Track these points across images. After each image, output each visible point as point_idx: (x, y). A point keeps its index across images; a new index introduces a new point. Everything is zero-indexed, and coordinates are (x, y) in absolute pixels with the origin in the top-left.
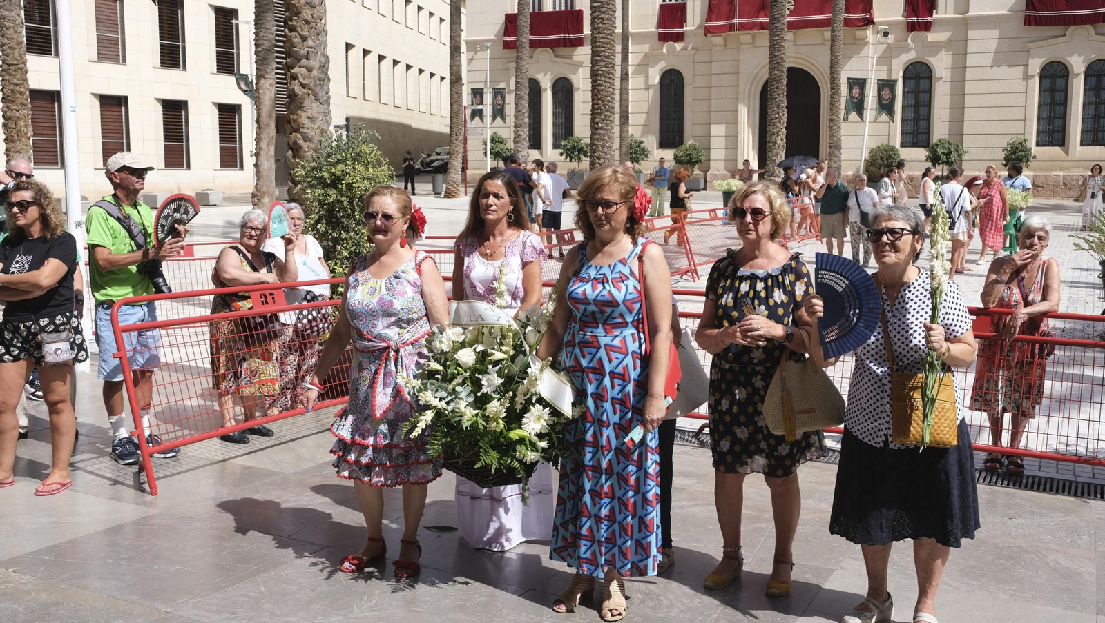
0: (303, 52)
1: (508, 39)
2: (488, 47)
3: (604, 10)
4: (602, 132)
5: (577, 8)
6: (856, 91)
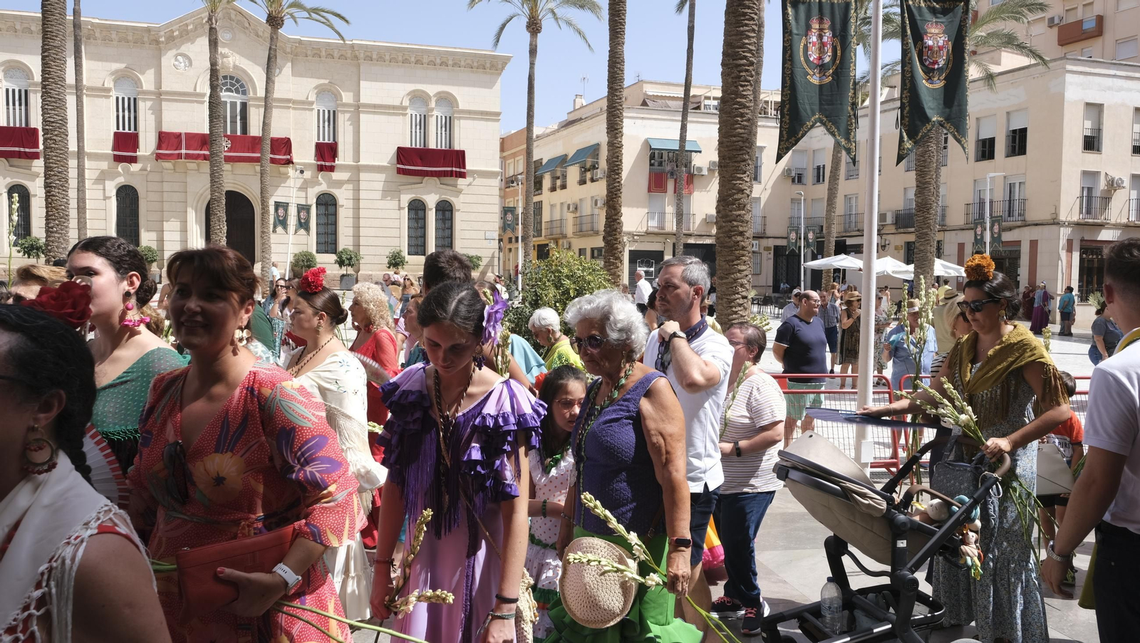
3: (56, 133)
4: (56, 235)
5: (32, 127)
6: (281, 212)
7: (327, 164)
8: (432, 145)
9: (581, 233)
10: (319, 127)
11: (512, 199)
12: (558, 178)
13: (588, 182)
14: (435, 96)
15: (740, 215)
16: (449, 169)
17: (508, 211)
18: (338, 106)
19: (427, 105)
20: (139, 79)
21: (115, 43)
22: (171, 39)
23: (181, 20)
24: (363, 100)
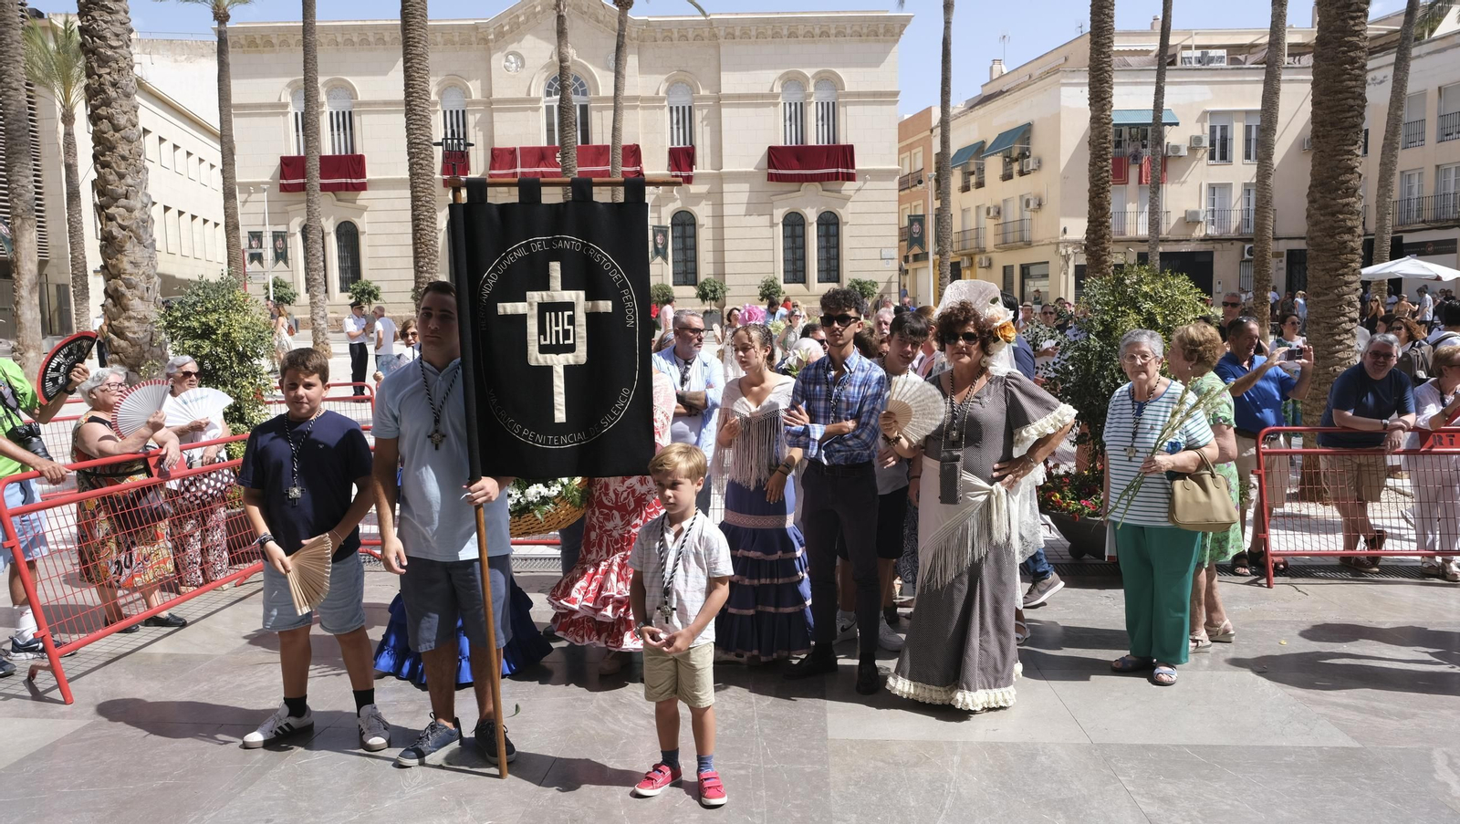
0: (122, 190)
1: (285, 182)
2: (265, 190)
5: (358, 153)
7: (683, 174)
8: (812, 141)
9: (1005, 245)
10: (672, 128)
11: (908, 205)
12: (973, 173)
13: (1016, 176)
14: (813, 77)
15: (1348, 204)
16: (834, 170)
17: (915, 220)
18: (694, 100)
19: (804, 90)
20: (468, 88)
21: (440, 46)
22: (500, 35)
23: (511, 11)
24: (724, 90)
